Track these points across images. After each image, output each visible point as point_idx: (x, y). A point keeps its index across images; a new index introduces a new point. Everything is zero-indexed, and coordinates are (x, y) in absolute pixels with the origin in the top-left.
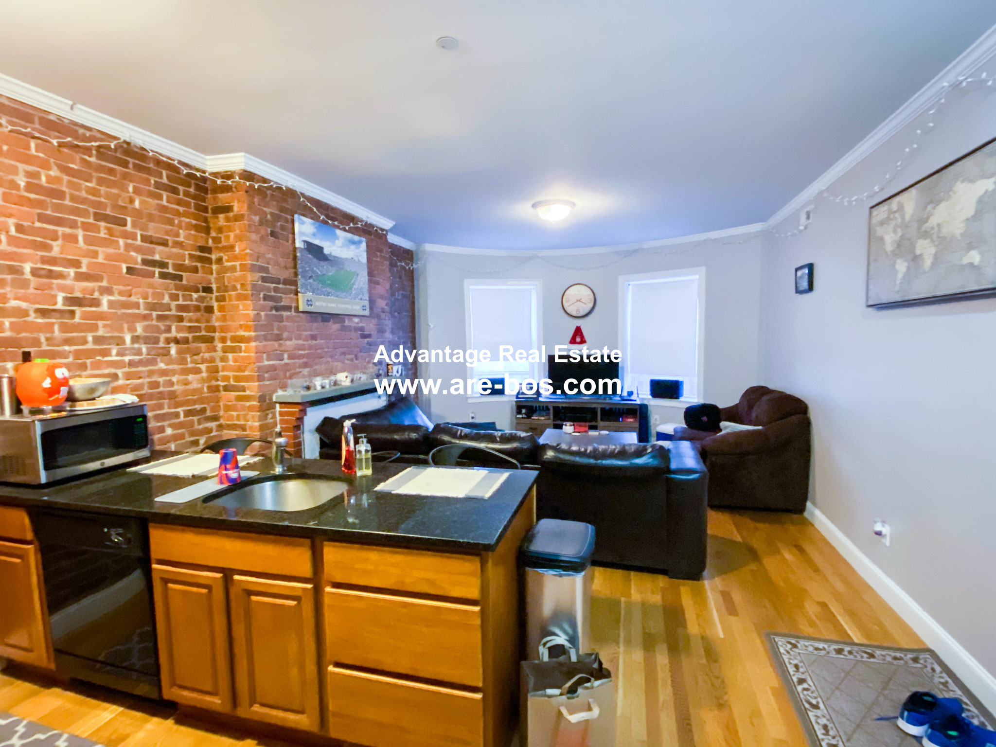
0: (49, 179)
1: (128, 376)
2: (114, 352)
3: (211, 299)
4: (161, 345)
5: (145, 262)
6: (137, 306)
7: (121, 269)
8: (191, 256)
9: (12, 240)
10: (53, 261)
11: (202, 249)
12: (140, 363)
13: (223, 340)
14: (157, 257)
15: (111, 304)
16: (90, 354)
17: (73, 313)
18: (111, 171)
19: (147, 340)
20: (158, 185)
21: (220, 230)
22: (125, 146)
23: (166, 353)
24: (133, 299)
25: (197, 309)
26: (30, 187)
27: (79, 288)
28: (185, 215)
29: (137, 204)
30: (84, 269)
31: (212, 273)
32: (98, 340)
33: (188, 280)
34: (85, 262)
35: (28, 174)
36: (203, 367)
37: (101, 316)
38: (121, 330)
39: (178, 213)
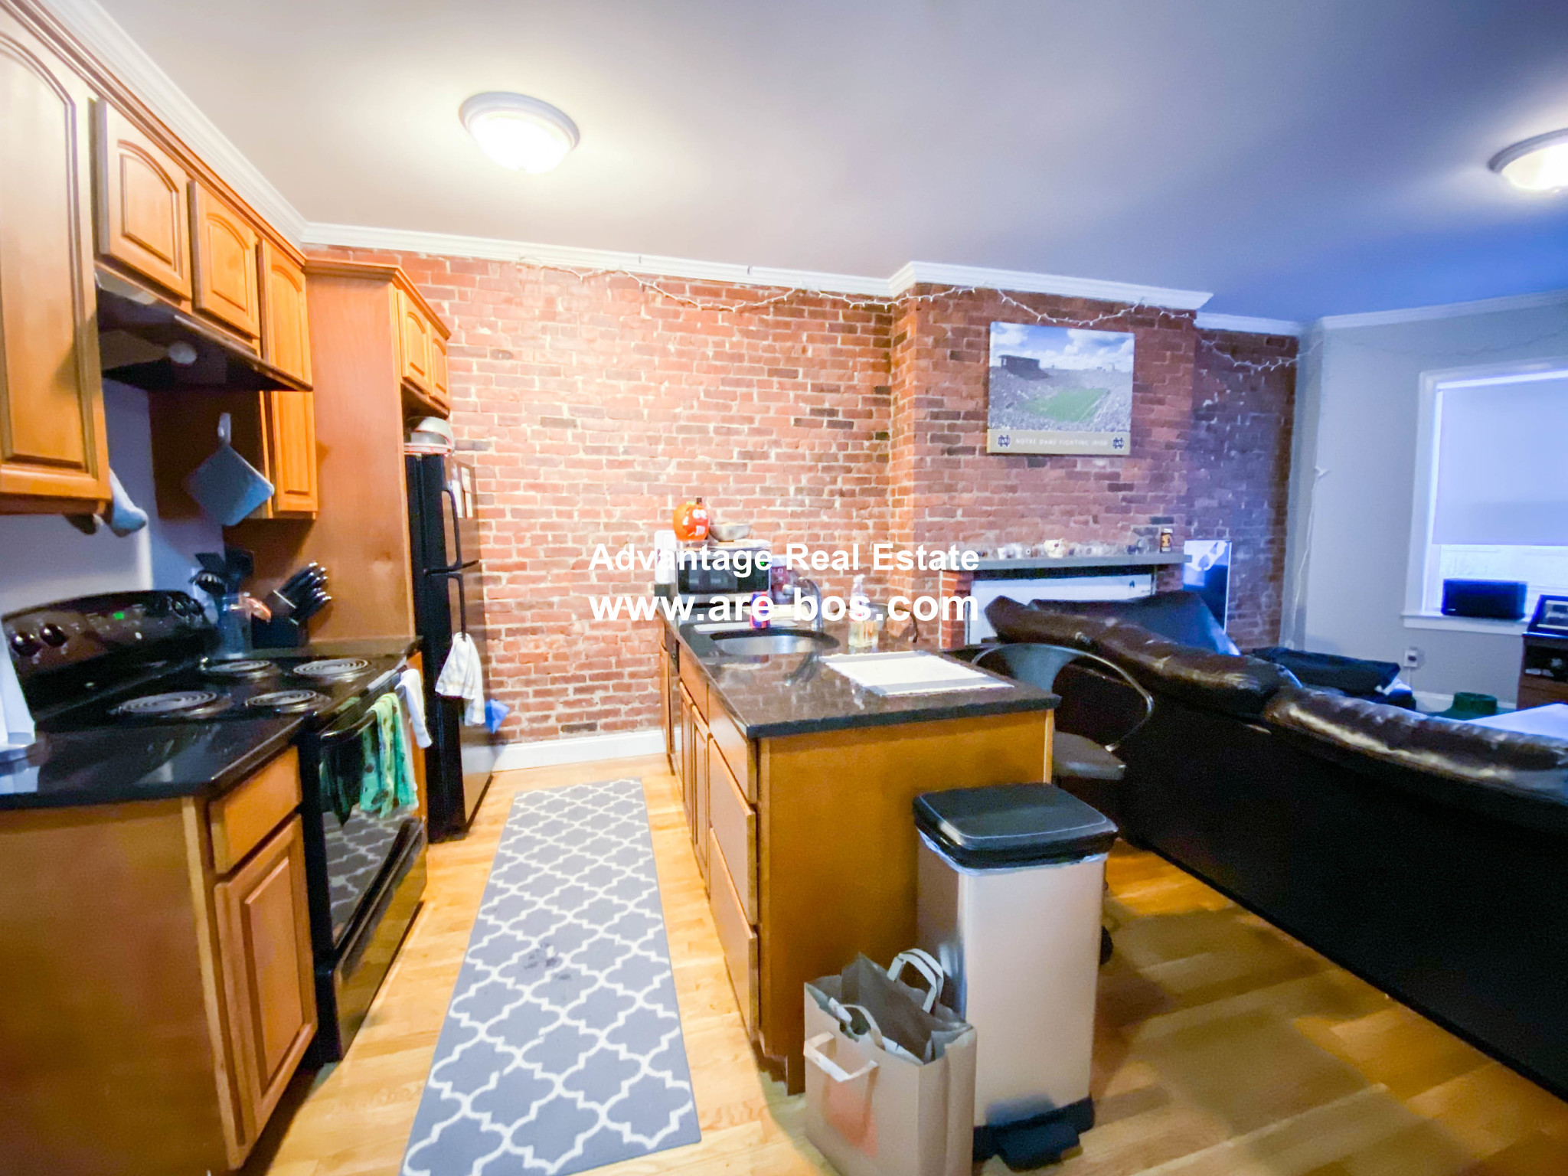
0: (733, 345)
1: (790, 527)
2: (778, 502)
3: (886, 446)
4: (825, 496)
5: (813, 412)
6: (803, 457)
7: (788, 420)
8: (865, 400)
9: (703, 405)
10: (731, 419)
11: (878, 390)
12: (802, 514)
13: (893, 492)
14: (827, 406)
15: (778, 456)
16: (757, 503)
17: (745, 465)
18: (787, 325)
19: (811, 492)
20: (832, 328)
21: (897, 365)
22: (801, 295)
23: (830, 506)
24: (800, 450)
25: (868, 458)
26: (718, 356)
27: (752, 443)
28: (861, 354)
29: (810, 354)
30: (756, 425)
31: (889, 416)
32: (765, 490)
33: (859, 427)
34: (758, 417)
35: (716, 344)
36: (870, 523)
37: (769, 469)
38: (786, 481)
39: (853, 355)
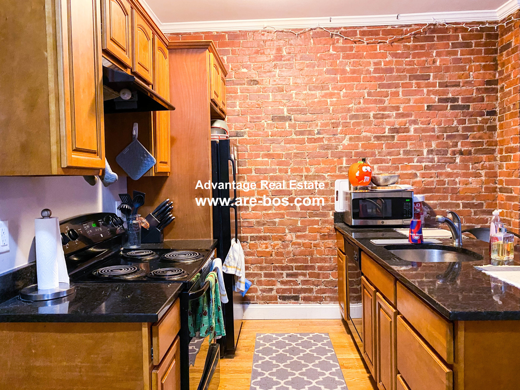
0: (386, 63)
1: (423, 176)
2: (415, 160)
3: (494, 120)
4: (449, 155)
5: (440, 100)
6: (433, 130)
7: (423, 106)
8: (478, 90)
9: (366, 101)
10: (384, 109)
11: (489, 83)
12: (433, 167)
13: (501, 151)
14: (450, 96)
15: (415, 130)
16: (401, 161)
17: (393, 137)
18: (422, 47)
19: (438, 152)
20: (454, 45)
21: (503, 65)
22: (432, 27)
23: (453, 161)
24: (431, 126)
25: (481, 128)
26: (376, 71)
27: (397, 123)
28: (475, 60)
29: (438, 63)
30: (401, 111)
31: (497, 100)
32: (407, 153)
33: (474, 108)
34: (402, 106)
35: (375, 64)
36: (483, 172)
37: (409, 138)
38: (421, 146)
39: (470, 61)
